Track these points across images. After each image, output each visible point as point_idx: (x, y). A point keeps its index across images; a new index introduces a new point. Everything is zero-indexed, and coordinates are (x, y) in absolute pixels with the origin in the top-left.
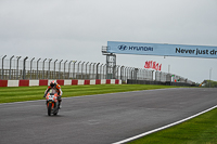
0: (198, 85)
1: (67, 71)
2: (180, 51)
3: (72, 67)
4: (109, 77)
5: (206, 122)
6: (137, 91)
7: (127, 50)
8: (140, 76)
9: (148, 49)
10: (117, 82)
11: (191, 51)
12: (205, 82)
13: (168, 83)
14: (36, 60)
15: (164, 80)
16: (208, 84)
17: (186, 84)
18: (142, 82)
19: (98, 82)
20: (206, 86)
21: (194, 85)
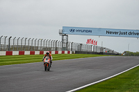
0: (120, 55)
1: (37, 45)
2: (109, 32)
3: (40, 43)
4: (64, 49)
5: (126, 78)
6: (81, 58)
7: (75, 32)
8: (83, 49)
9: (88, 31)
10: (69, 52)
11: (116, 33)
12: (125, 52)
13: (101, 53)
14: (17, 39)
15: (99, 51)
16: (127, 54)
17: (113, 54)
18: (84, 53)
19: (57, 53)
20: (126, 55)
21: (118, 54)
